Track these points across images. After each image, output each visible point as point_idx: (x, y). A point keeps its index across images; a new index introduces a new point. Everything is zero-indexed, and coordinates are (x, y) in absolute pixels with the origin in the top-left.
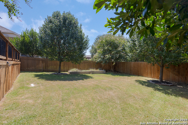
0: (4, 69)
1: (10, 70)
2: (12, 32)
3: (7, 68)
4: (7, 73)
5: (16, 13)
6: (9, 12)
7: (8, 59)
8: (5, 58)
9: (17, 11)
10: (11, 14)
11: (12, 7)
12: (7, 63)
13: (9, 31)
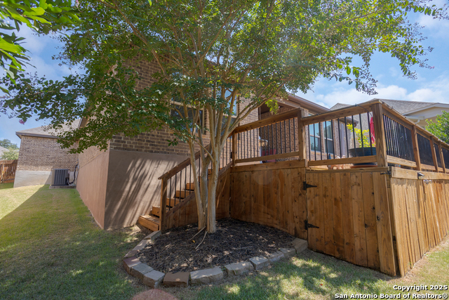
0: (412, 189)
1: (430, 193)
2: (432, 104)
3: (421, 187)
4: (421, 199)
5: (416, 57)
6: (402, 63)
7: (422, 166)
8: (413, 164)
9: (417, 50)
10: (406, 65)
11: (405, 48)
12: (419, 175)
13: (424, 106)
